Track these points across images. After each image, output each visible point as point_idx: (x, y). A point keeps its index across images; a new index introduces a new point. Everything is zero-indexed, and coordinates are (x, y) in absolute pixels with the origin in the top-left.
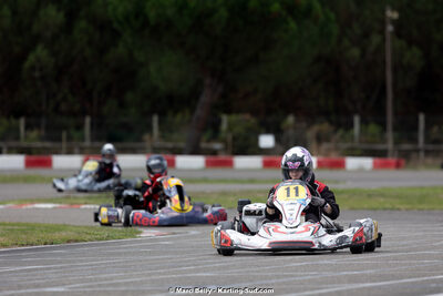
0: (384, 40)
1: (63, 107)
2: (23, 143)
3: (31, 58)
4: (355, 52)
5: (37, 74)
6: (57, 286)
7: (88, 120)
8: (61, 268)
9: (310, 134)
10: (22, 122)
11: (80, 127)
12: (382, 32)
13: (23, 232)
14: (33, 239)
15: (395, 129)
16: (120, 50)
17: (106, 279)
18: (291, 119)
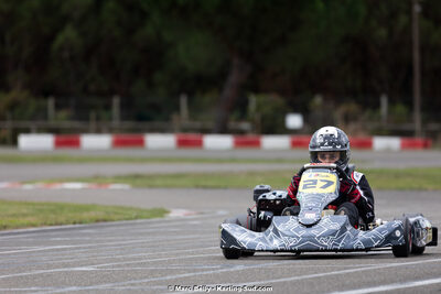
0: (411, 20)
1: (92, 87)
2: (52, 123)
3: (60, 39)
4: (382, 33)
5: (66, 54)
6: (86, 265)
7: (116, 101)
8: (90, 247)
9: (338, 114)
10: (51, 102)
11: (108, 107)
12: (409, 12)
13: (53, 211)
14: (62, 219)
15: (423, 109)
16: (148, 31)
17: (134, 259)
18: (318, 100)
